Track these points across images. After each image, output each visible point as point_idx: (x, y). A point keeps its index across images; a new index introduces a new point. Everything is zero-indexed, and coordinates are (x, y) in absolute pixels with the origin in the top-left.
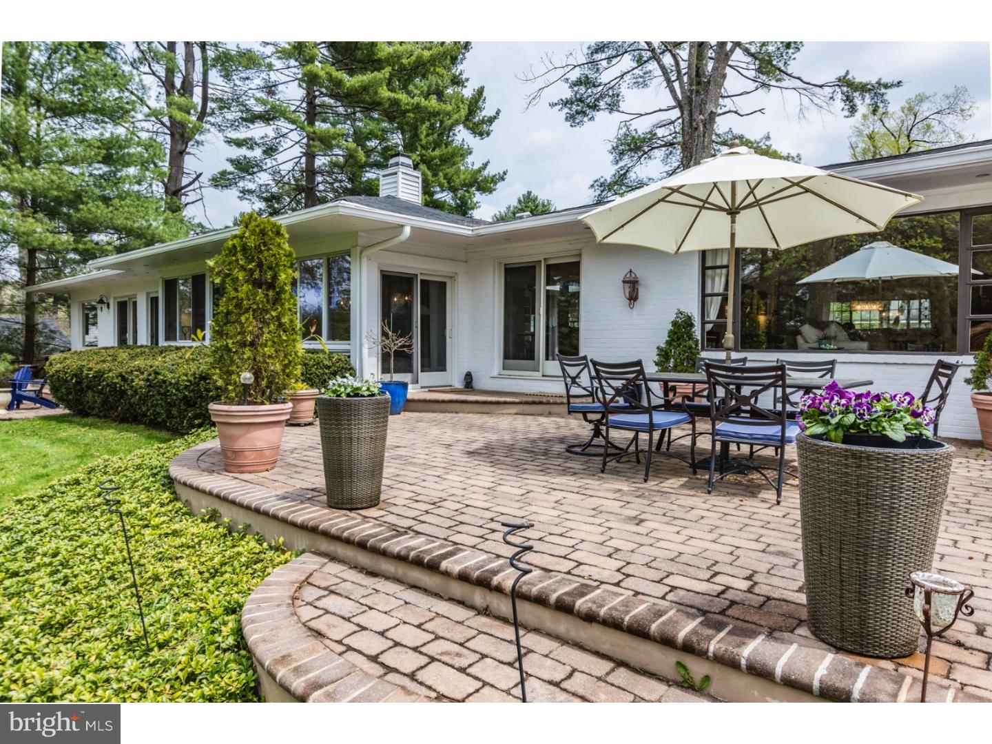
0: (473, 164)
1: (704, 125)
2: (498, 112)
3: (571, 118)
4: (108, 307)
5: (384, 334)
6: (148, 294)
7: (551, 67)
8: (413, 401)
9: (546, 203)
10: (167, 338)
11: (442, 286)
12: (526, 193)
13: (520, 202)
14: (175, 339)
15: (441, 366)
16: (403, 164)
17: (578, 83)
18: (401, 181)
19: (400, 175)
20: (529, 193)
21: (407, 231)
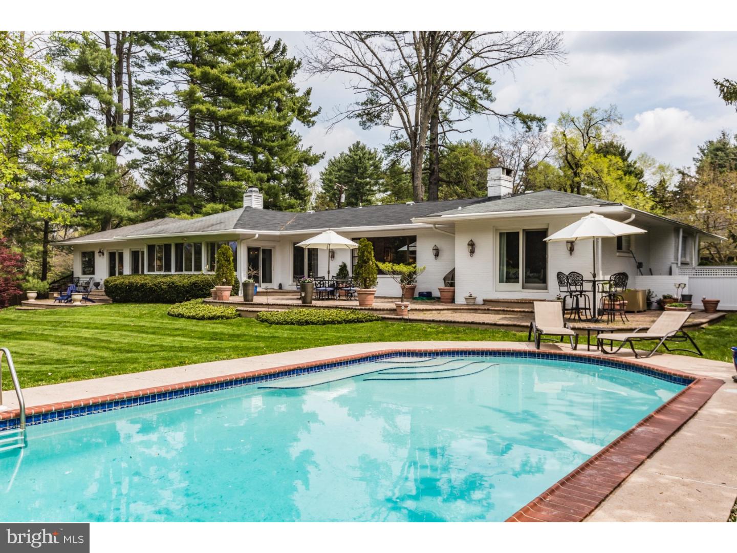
0: (302, 146)
1: (418, 153)
2: (320, 109)
3: (363, 124)
4: (103, 255)
5: (249, 269)
6: (130, 249)
7: (339, 113)
8: (259, 292)
9: (372, 151)
10: (149, 271)
11: (270, 251)
12: (355, 143)
13: (350, 150)
14: (154, 271)
15: (270, 282)
16: (254, 191)
17: (365, 104)
18: (253, 199)
19: (253, 197)
20: (358, 143)
21: (257, 236)
